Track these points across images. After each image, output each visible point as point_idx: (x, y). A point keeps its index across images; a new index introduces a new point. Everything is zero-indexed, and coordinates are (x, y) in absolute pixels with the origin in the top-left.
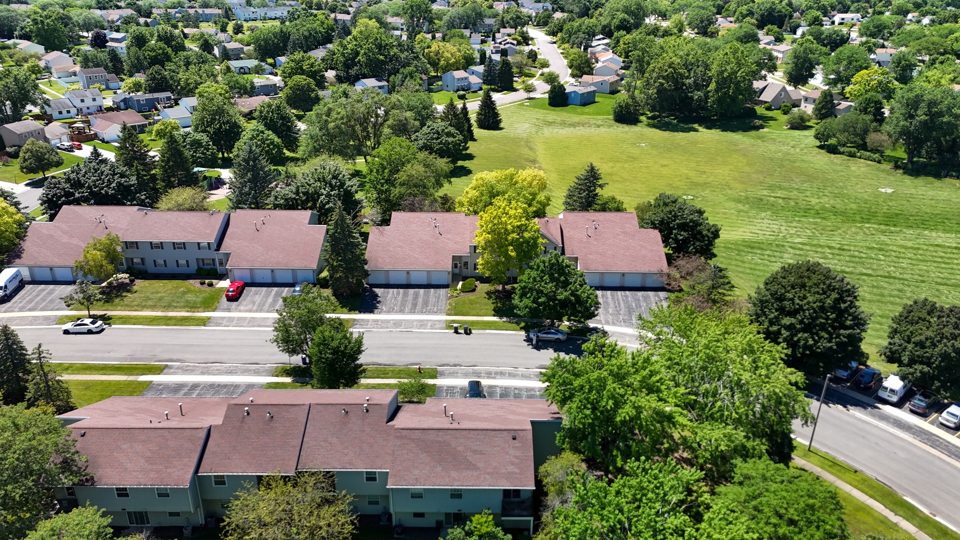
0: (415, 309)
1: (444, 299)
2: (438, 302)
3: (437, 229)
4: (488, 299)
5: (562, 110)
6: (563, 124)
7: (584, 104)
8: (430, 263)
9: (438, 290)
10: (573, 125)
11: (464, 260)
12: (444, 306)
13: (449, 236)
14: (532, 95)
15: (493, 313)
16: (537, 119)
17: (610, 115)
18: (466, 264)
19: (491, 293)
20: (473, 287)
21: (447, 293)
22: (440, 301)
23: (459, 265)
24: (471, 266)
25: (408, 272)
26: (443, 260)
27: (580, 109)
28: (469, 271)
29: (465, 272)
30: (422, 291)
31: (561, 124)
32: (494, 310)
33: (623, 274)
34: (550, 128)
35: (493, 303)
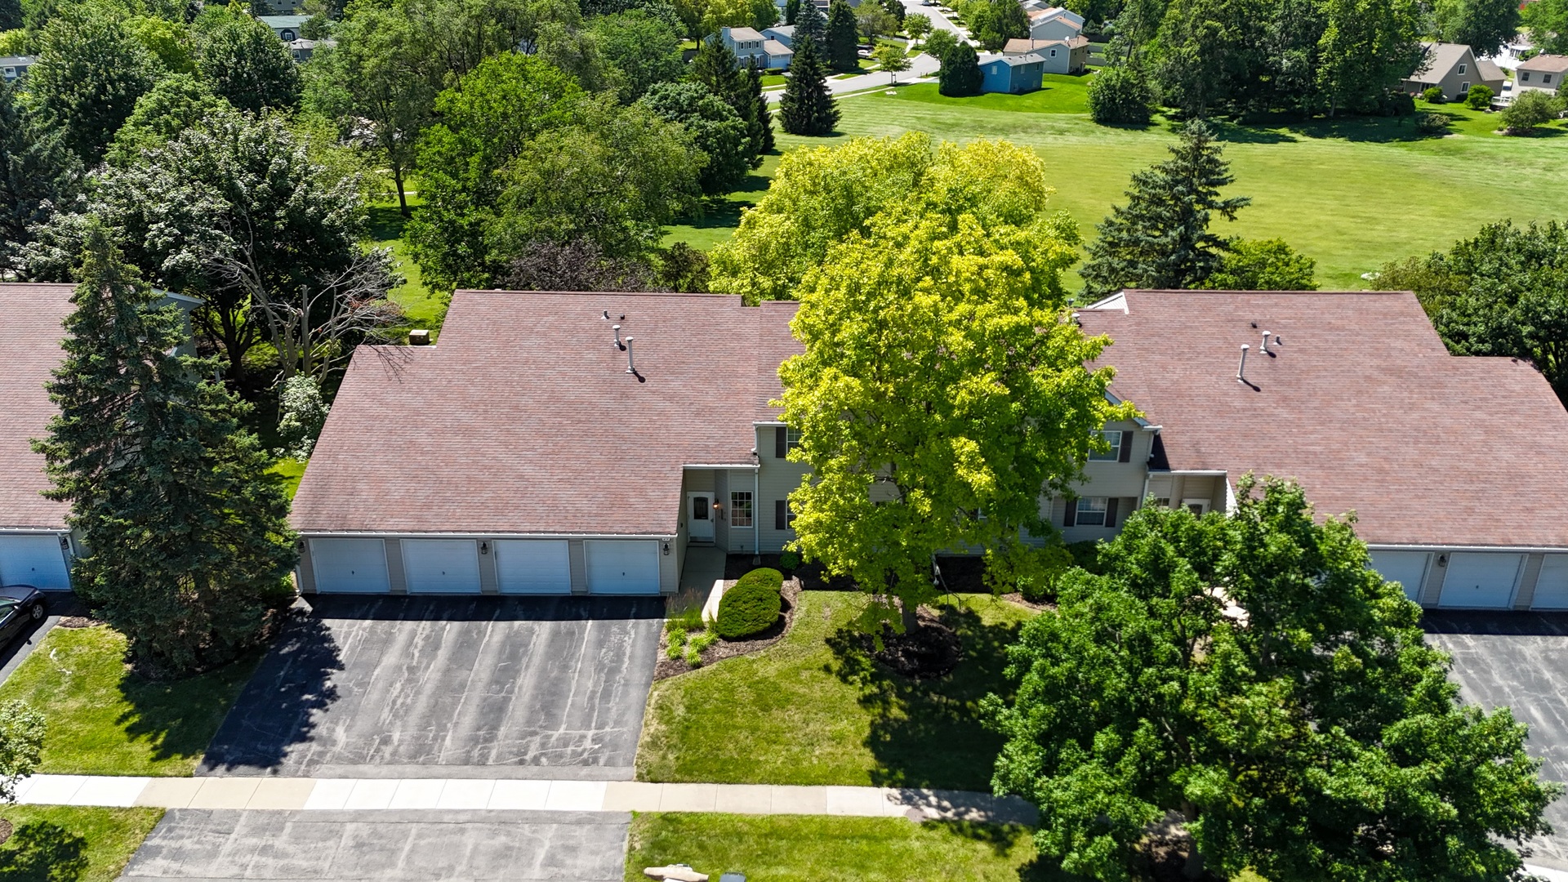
0: (490, 739)
1: (639, 676)
2: (606, 695)
3: (624, 355)
4: (844, 679)
5: (971, 102)
6: (979, 127)
7: (1021, 92)
8: (583, 504)
9: (615, 626)
10: (1004, 130)
11: (735, 486)
12: (631, 718)
13: (676, 385)
14: (900, 77)
15: (868, 760)
16: (918, 118)
17: (1083, 111)
18: (742, 499)
19: (856, 642)
20: (775, 611)
21: (654, 643)
22: (617, 689)
23: (712, 507)
24: (762, 510)
25: (484, 546)
26: (641, 492)
27: (1012, 100)
28: (754, 534)
29: (739, 536)
30: (543, 630)
31: (974, 129)
32: (872, 743)
33: (1443, 558)
34: (952, 137)
35: (866, 702)
